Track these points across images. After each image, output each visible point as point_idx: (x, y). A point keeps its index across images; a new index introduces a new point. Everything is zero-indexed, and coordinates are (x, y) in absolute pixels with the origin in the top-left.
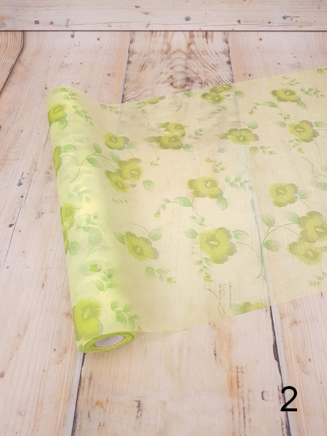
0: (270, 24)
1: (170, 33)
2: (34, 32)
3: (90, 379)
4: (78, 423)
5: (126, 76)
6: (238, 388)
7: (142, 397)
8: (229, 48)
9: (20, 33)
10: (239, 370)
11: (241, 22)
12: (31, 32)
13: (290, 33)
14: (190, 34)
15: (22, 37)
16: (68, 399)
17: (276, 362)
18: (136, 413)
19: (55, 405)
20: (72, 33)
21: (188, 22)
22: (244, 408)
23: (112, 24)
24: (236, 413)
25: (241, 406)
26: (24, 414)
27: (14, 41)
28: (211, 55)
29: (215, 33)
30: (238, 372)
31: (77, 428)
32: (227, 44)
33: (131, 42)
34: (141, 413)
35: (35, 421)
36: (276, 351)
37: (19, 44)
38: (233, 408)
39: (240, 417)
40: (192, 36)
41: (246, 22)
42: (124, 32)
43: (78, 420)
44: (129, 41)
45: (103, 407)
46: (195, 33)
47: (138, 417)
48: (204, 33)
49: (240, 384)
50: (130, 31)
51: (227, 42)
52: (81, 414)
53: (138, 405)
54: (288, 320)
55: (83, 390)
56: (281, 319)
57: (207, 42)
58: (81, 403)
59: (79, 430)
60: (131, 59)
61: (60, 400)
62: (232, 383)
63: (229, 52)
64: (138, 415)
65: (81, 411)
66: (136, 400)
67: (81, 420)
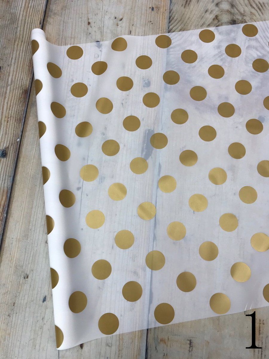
4: (149, 353)
5: (170, 12)
6: (259, 334)
7: (192, 338)
10: (261, 322)
16: (140, 336)
19: (132, 340)
26: (111, 346)
30: (260, 324)
31: (149, 356)
34: (192, 349)
35: (119, 351)
39: (259, 353)
43: (149, 351)
45: (165, 343)
47: (190, 351)
49: (261, 332)
52: (150, 347)
53: (189, 343)
55: (151, 330)
58: (150, 339)
59: (150, 358)
64: (190, 349)
65: (151, 345)
66: (189, 339)
67: (151, 351)
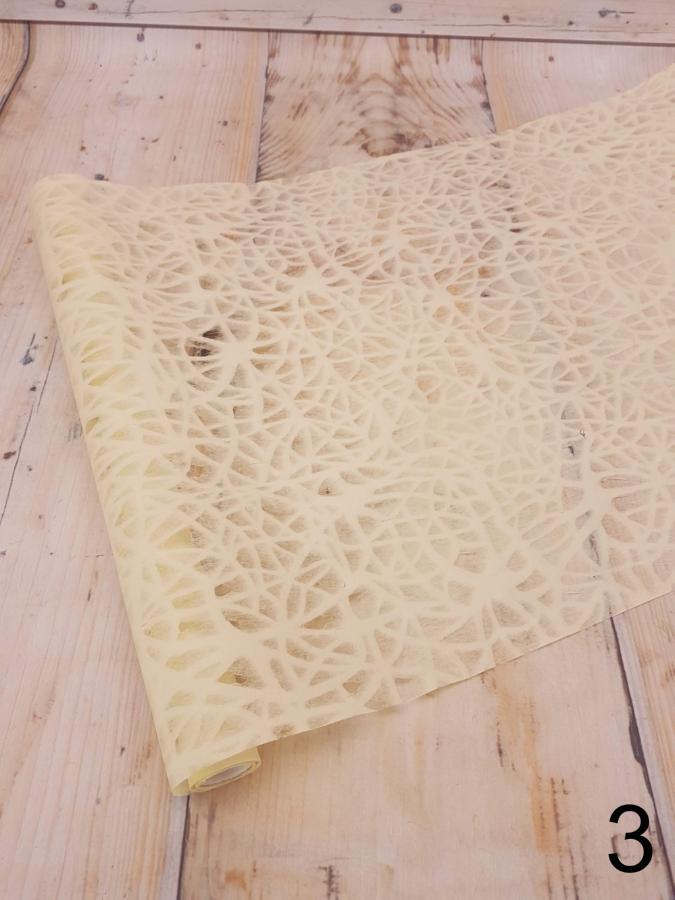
0: (572, 27)
1: (357, 38)
2: (52, 27)
3: (211, 818)
5: (262, 128)
6: (558, 827)
7: (336, 858)
8: (484, 75)
9: (21, 28)
10: (558, 787)
11: (511, 20)
12: (46, 26)
13: (613, 47)
14: (400, 41)
15: (25, 37)
16: (158, 869)
17: (638, 765)
18: (324, 898)
19: (128, 884)
20: (138, 30)
21: (397, 16)
22: (574, 878)
23: (229, 14)
24: (558, 888)
25: (568, 873)
27: (7, 45)
28: (447, 89)
29: (453, 41)
30: (554, 792)
32: (480, 67)
33: (272, 55)
34: (337, 897)
36: (636, 740)
37: (17, 52)
38: (549, 876)
39: (566, 897)
40: (404, 47)
41: (521, 19)
42: (255, 34)
44: (267, 54)
45: (243, 885)
46: (411, 41)
48: (432, 40)
49: (562, 820)
50: (269, 31)
51: (479, 63)
54: (657, 670)
55: (195, 844)
56: (641, 666)
57: (437, 62)
60: (273, 91)
62: (542, 819)
63: (485, 83)
66: (324, 865)
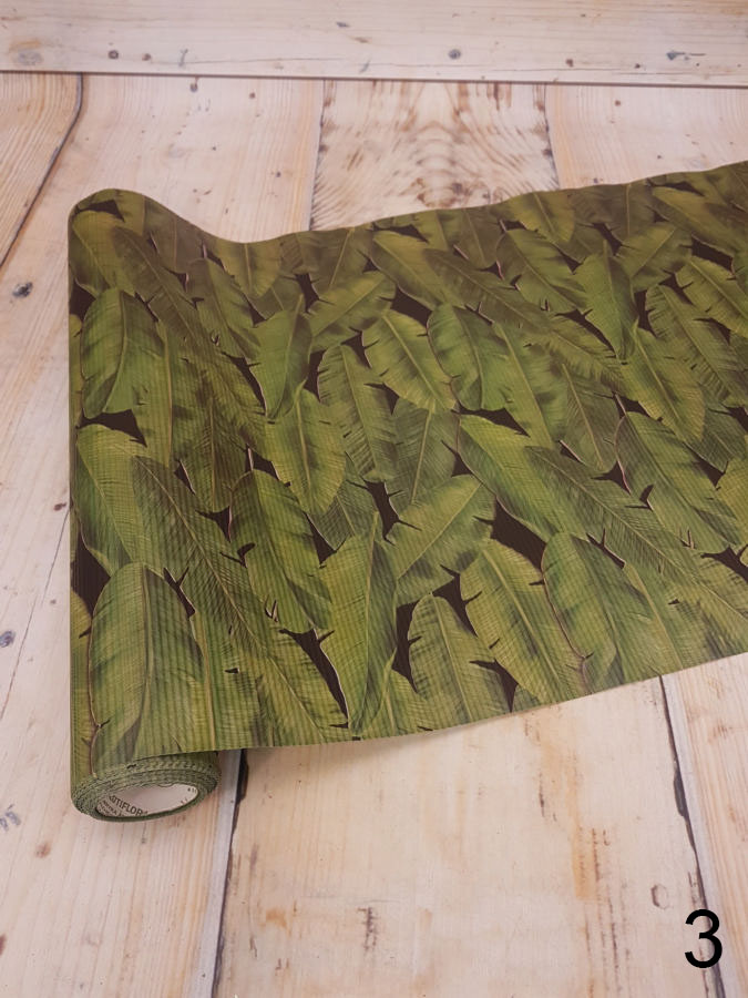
0: (639, 70)
1: (414, 85)
2: (106, 78)
3: (254, 860)
4: (227, 964)
5: (316, 178)
6: (598, 879)
7: (375, 901)
8: (546, 121)
9: (75, 78)
10: (598, 838)
11: (575, 64)
12: (99, 77)
13: (684, 90)
14: (460, 88)
15: (77, 89)
16: (201, 906)
17: (682, 819)
18: (363, 939)
19: (172, 919)
20: (192, 80)
21: (455, 62)
22: (613, 925)
23: (282, 63)
24: (595, 935)
25: (606, 920)
26: (97, 942)
27: (60, 96)
28: (508, 136)
29: (515, 87)
30: (595, 843)
31: (226, 975)
32: (542, 114)
33: (327, 104)
34: (375, 938)
35: (126, 958)
36: (680, 794)
37: (71, 104)
38: (587, 925)
39: (604, 944)
40: (464, 94)
41: (585, 63)
42: (311, 82)
43: (227, 954)
44: (322, 102)
45: (284, 924)
46: (471, 87)
47: (367, 948)
48: (492, 86)
49: (602, 870)
50: (324, 79)
51: (542, 108)
52: (233, 942)
53: (365, 920)
54: (705, 725)
55: (237, 884)
56: (689, 721)
57: (498, 108)
58: (232, 915)
59: (231, 979)
60: (327, 141)
61: (184, 908)
62: (582, 868)
63: (547, 129)
64: (366, 942)
65: (234, 934)
66: (363, 907)
67: (233, 956)
